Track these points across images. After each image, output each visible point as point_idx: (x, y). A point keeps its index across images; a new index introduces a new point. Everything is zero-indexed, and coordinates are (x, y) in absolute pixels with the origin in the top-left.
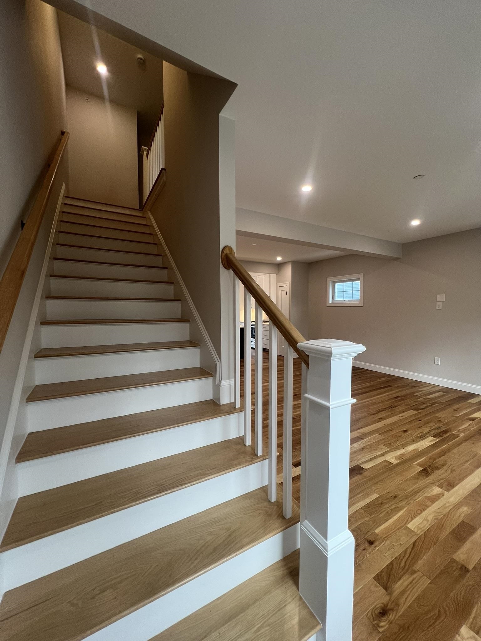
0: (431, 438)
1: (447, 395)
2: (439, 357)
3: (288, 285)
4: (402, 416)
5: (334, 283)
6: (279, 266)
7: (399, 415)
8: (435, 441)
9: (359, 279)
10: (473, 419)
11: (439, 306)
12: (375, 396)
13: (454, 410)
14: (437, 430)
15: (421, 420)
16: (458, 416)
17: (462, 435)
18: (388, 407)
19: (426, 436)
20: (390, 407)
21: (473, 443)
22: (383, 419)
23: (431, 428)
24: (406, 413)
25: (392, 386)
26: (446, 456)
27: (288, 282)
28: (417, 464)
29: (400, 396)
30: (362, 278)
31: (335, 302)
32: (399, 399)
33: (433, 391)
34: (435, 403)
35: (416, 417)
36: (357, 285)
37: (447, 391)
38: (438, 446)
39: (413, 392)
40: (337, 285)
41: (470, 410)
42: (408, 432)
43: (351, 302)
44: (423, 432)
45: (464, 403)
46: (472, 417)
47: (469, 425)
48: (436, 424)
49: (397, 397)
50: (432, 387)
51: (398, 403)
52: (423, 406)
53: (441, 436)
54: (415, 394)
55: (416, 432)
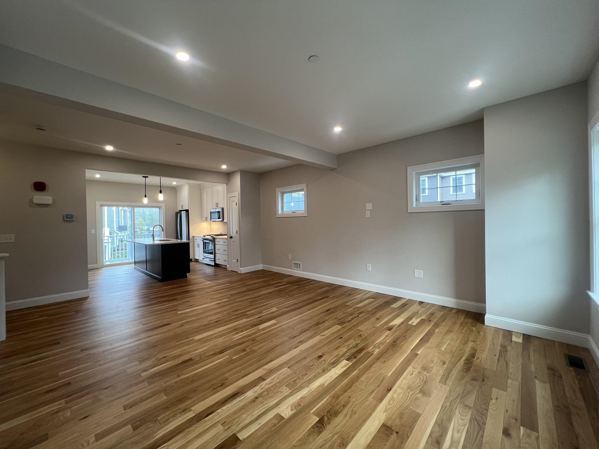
0: (345, 362)
1: (376, 302)
2: (371, 264)
3: (237, 195)
4: (324, 335)
5: (283, 193)
6: (228, 176)
7: (322, 334)
8: (347, 366)
9: (303, 189)
10: (390, 329)
11: (368, 214)
12: (307, 312)
13: (377, 319)
14: (353, 349)
15: (341, 338)
16: (378, 326)
17: (377, 351)
18: (315, 324)
19: (340, 360)
20: (316, 324)
21: (385, 361)
22: (302, 343)
23: (348, 347)
24: (331, 329)
25: (329, 297)
26: (352, 389)
27: (237, 193)
28: (314, 413)
29: (331, 309)
30: (305, 189)
31: (285, 213)
32: (330, 312)
33: (364, 298)
34: (360, 313)
35: (338, 334)
36: (301, 195)
37: (377, 296)
38: (348, 374)
39: (344, 302)
40: (286, 195)
41: (391, 317)
42: (323, 357)
43: (298, 212)
44: (338, 355)
45: (388, 309)
46: (391, 325)
47: (386, 336)
48: (355, 340)
49: (328, 310)
50: (365, 294)
51: (326, 318)
52: (350, 318)
53: (355, 357)
54: (347, 304)
55: (331, 355)
